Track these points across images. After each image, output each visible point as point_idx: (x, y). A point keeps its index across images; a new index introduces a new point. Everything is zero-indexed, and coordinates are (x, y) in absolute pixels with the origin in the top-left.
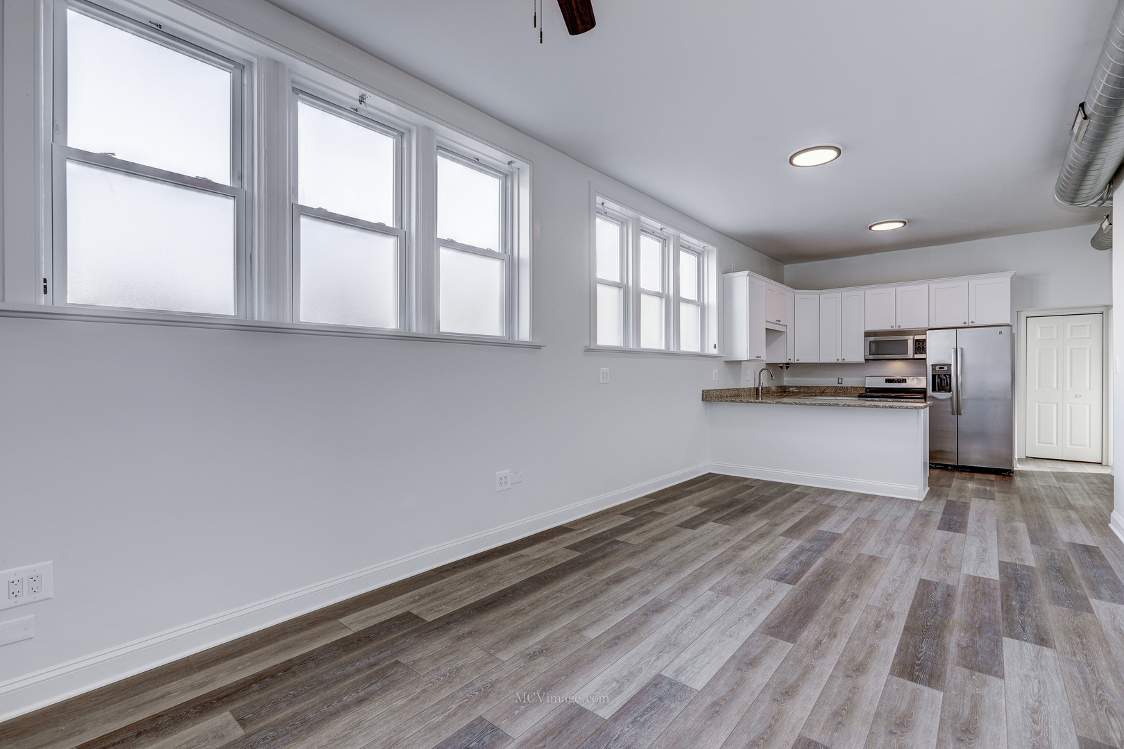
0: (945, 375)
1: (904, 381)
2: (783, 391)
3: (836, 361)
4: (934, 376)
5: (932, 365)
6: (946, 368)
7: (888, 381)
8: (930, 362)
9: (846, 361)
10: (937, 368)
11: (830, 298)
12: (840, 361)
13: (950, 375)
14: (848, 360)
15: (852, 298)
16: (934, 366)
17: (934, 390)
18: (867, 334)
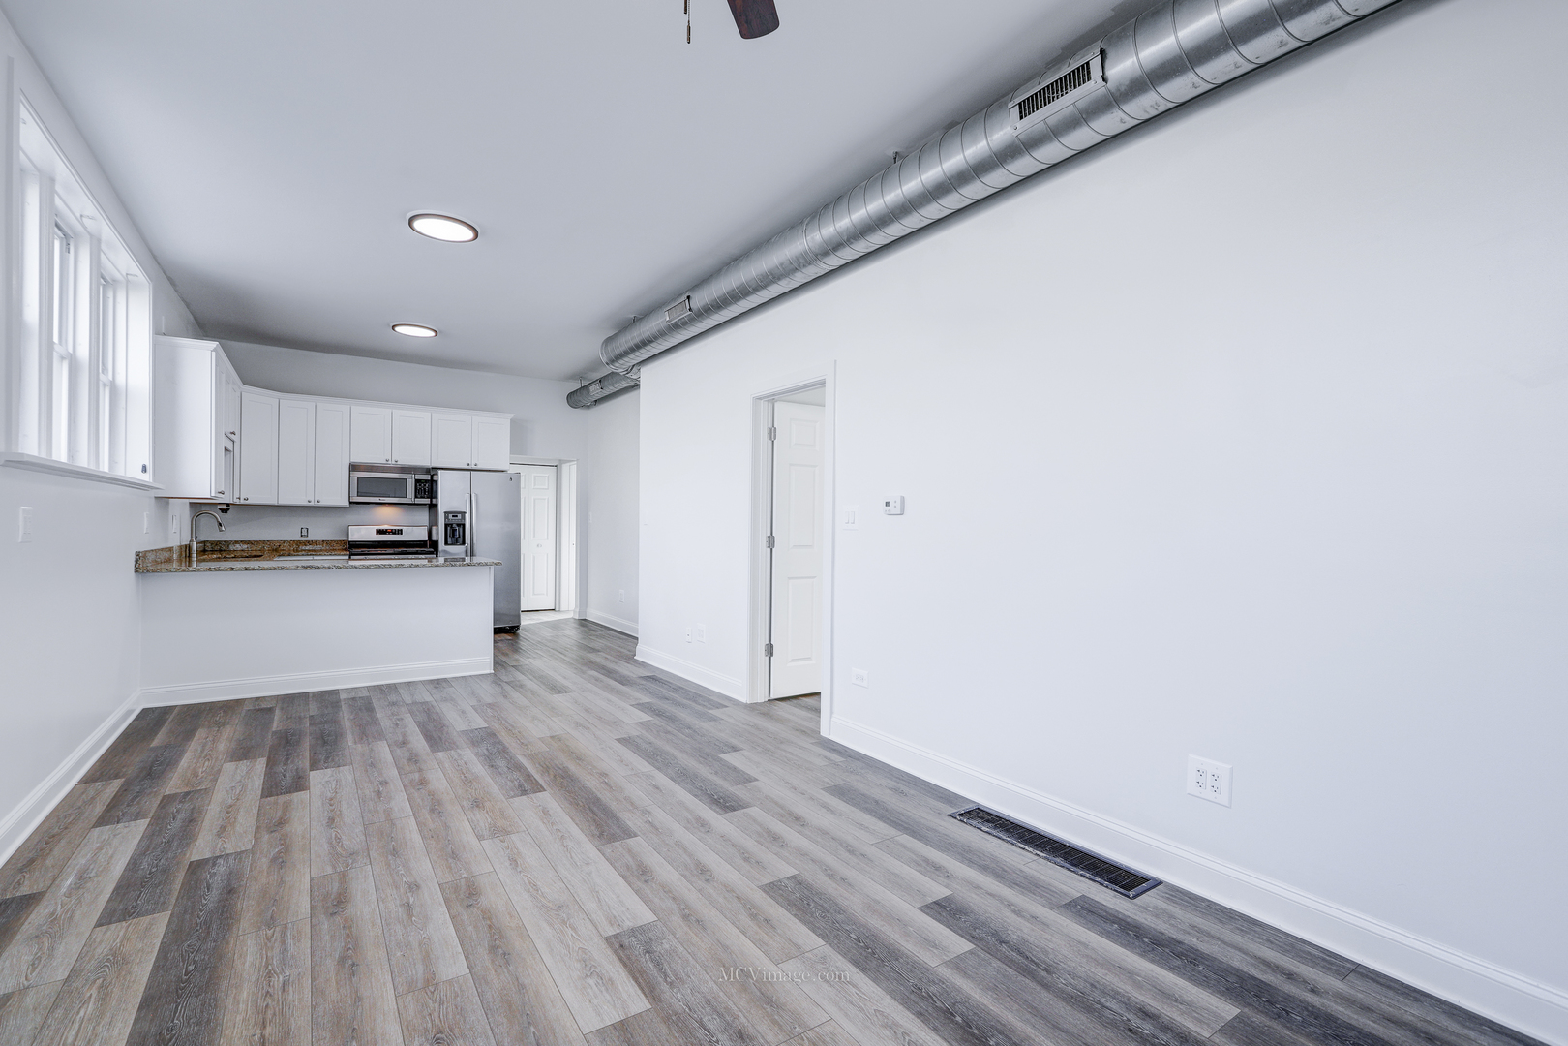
0: (458, 525)
1: (400, 532)
2: (215, 551)
3: (306, 503)
4: (446, 525)
5: (445, 513)
6: (459, 516)
7: (379, 532)
8: (442, 509)
9: (322, 503)
10: (450, 517)
11: (298, 409)
12: (312, 504)
13: (464, 525)
14: (325, 502)
15: (333, 412)
16: (447, 514)
17: (446, 543)
18: (353, 467)
